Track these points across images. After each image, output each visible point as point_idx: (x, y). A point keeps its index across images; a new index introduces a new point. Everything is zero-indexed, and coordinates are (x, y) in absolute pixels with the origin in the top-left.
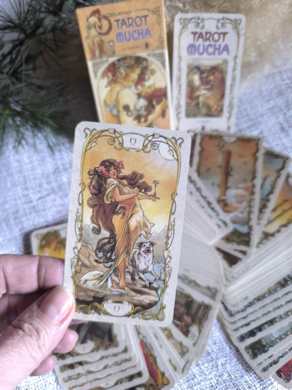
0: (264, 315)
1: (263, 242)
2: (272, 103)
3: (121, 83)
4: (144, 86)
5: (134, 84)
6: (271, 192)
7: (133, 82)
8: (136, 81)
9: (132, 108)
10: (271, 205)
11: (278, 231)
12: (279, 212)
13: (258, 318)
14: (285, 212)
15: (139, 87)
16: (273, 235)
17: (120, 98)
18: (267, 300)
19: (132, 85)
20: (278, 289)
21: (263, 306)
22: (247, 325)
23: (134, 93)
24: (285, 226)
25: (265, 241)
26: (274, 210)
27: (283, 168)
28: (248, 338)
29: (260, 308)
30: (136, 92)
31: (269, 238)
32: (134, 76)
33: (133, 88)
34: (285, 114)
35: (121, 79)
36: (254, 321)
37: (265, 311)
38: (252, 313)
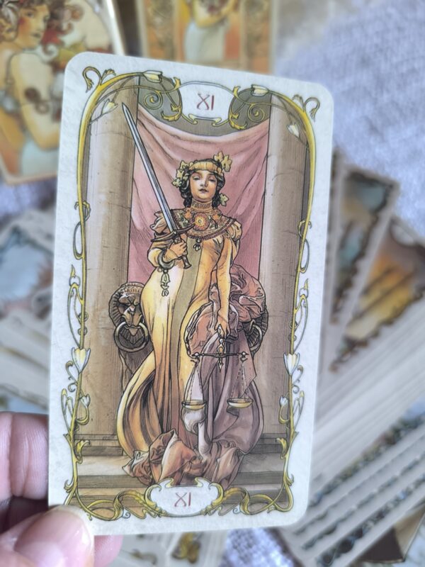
0: (362, 505)
1: (345, 359)
2: (349, 81)
3: (11, 40)
4: (60, 44)
5: (39, 40)
6: (361, 255)
7: (36, 35)
8: (42, 34)
9: (44, 94)
10: (361, 281)
11: (376, 334)
12: (376, 294)
13: (351, 514)
14: (387, 294)
15: (52, 47)
16: (364, 343)
17: (14, 73)
18: (364, 475)
19: (35, 42)
20: (382, 449)
21: (358, 488)
22: (330, 531)
23: (43, 62)
24: (389, 322)
25: (348, 356)
26: (367, 291)
27: (384, 204)
28: (338, 556)
29: (351, 493)
30: (47, 58)
31: (356, 349)
32: (37, 23)
33: (39, 50)
34: (375, 101)
35: (10, 30)
36: (343, 520)
37: (363, 496)
38: (335, 506)
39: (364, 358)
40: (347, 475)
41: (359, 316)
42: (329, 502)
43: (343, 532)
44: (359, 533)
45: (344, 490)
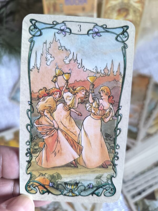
0: (146, 182)
21: (145, 177)
22: (135, 188)
28: (137, 196)
36: (140, 186)
37: (146, 180)
38: (138, 181)
39: (151, 140)
40: (143, 173)
41: (152, 127)
42: (136, 180)
43: (139, 189)
44: (144, 190)
45: (141, 177)
